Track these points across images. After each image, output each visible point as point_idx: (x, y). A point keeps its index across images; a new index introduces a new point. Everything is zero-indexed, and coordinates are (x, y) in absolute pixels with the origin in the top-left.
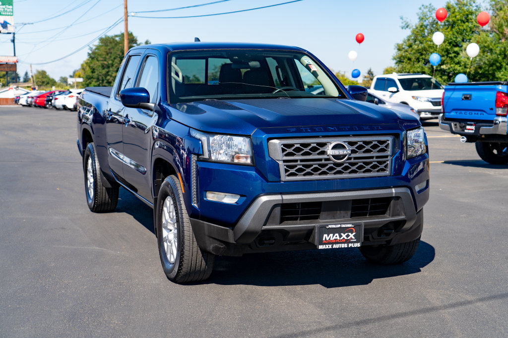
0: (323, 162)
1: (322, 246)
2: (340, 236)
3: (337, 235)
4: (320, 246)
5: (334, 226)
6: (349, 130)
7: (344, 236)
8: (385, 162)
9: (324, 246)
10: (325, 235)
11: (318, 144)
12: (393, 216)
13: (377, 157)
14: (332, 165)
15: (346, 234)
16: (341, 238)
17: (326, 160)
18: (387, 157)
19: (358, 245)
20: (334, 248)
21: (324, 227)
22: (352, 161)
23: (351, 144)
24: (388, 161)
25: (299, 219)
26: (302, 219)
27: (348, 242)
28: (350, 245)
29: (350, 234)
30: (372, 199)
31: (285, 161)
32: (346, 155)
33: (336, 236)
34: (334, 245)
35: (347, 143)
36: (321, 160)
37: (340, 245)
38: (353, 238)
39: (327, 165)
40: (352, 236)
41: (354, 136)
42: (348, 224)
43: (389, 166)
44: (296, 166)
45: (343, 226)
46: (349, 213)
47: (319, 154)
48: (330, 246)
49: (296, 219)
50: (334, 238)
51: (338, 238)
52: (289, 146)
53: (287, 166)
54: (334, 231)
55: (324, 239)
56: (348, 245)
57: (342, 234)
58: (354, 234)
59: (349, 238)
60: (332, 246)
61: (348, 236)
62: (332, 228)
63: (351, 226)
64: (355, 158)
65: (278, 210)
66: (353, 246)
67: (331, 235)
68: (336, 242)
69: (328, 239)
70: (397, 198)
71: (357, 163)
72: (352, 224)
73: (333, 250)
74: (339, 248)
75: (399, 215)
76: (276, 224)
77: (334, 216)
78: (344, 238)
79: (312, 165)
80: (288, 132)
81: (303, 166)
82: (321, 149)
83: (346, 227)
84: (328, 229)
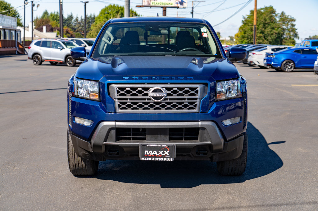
0: (146, 101)
1: (144, 158)
2: (158, 153)
3: (156, 151)
4: (142, 158)
5: (153, 145)
6: (168, 79)
7: (161, 153)
8: (195, 103)
9: (146, 158)
10: (146, 151)
11: (143, 88)
12: (201, 141)
13: (188, 99)
14: (153, 103)
15: (163, 151)
16: (159, 154)
17: (148, 99)
18: (196, 99)
19: (172, 160)
20: (153, 161)
21: (146, 145)
22: (168, 101)
23: (168, 89)
24: (197, 102)
25: (131, 139)
26: (133, 139)
27: (163, 157)
28: (165, 159)
29: (165, 151)
30: (186, 128)
31: (119, 99)
32: (163, 97)
33: (155, 153)
34: (153, 158)
35: (164, 89)
36: (145, 99)
37: (158, 159)
38: (168, 154)
39: (149, 103)
40: (166, 153)
41: (171, 83)
42: (163, 144)
43: (198, 106)
44: (126, 103)
45: (159, 146)
46: (168, 137)
47: (143, 95)
48: (150, 159)
49: (129, 139)
50: (153, 153)
51: (156, 154)
52: (122, 89)
53: (120, 103)
54: (153, 149)
55: (145, 154)
56: (164, 159)
57: (159, 151)
58: (168, 152)
59: (164, 154)
60: (152, 159)
61: (164, 153)
62: (151, 147)
63: (165, 146)
64: (170, 99)
65: (113, 132)
66: (167, 160)
67: (151, 151)
68: (155, 156)
69: (148, 154)
70: (204, 129)
71: (172, 103)
72: (166, 145)
73: (152, 161)
74: (157, 161)
75: (206, 141)
76: (113, 141)
77: (156, 139)
78: (160, 154)
79: (138, 103)
80: (123, 79)
81: (132, 103)
82: (145, 92)
83: (162, 147)
84: (148, 147)
